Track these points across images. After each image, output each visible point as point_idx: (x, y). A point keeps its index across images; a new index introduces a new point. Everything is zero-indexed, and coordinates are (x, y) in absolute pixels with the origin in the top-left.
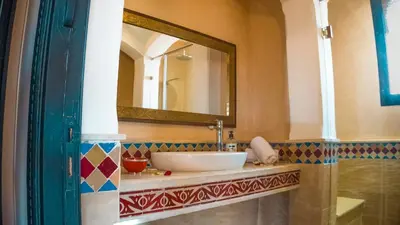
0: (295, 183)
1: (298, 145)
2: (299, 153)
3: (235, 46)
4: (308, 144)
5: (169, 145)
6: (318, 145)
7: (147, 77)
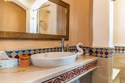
0: (96, 66)
1: (97, 49)
2: (97, 52)
3: (69, 5)
4: (102, 49)
5: (40, 50)
6: (107, 49)
7: (32, 18)
